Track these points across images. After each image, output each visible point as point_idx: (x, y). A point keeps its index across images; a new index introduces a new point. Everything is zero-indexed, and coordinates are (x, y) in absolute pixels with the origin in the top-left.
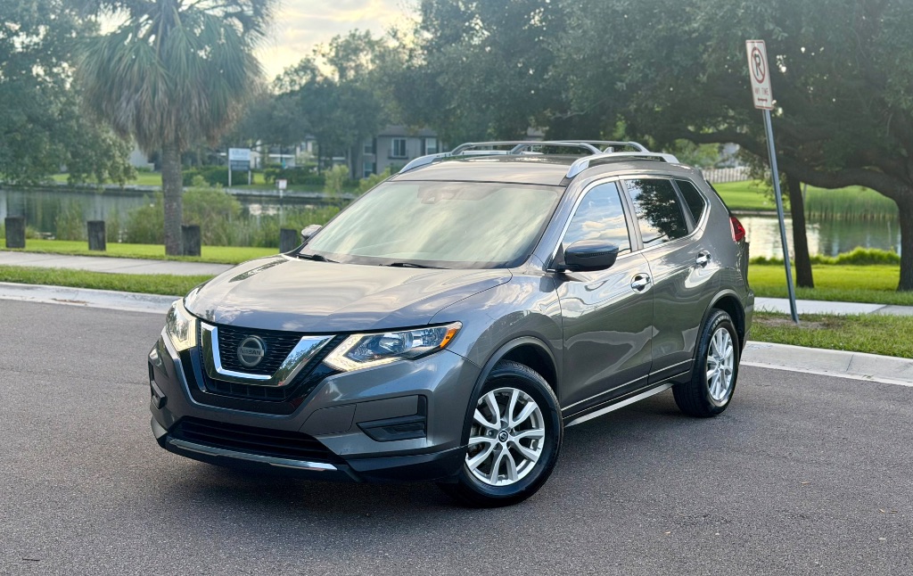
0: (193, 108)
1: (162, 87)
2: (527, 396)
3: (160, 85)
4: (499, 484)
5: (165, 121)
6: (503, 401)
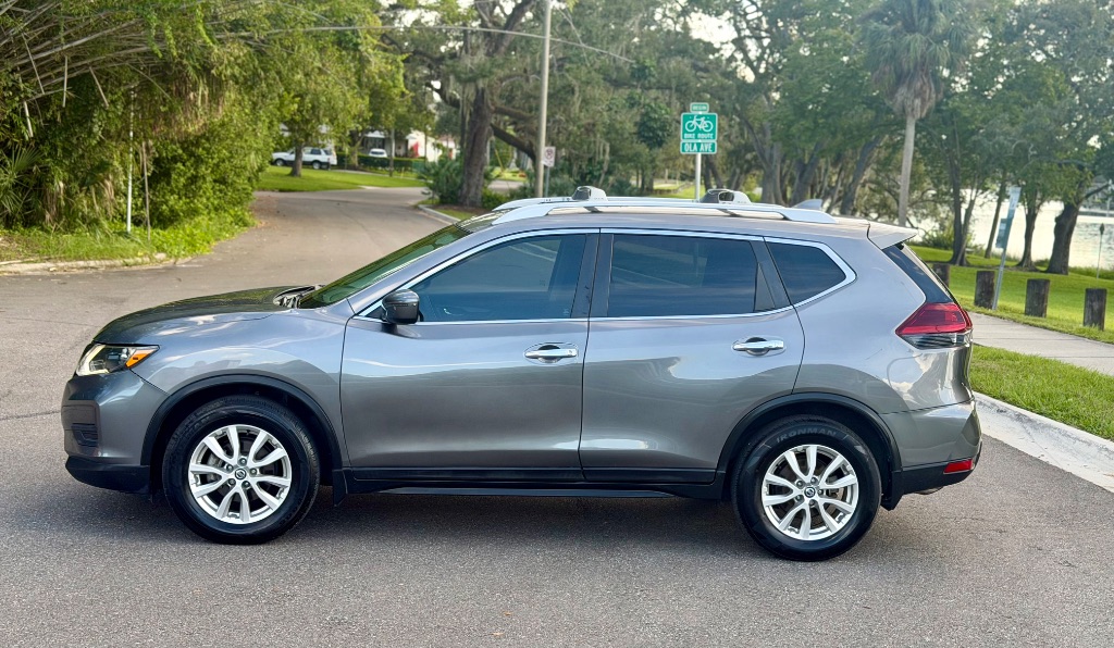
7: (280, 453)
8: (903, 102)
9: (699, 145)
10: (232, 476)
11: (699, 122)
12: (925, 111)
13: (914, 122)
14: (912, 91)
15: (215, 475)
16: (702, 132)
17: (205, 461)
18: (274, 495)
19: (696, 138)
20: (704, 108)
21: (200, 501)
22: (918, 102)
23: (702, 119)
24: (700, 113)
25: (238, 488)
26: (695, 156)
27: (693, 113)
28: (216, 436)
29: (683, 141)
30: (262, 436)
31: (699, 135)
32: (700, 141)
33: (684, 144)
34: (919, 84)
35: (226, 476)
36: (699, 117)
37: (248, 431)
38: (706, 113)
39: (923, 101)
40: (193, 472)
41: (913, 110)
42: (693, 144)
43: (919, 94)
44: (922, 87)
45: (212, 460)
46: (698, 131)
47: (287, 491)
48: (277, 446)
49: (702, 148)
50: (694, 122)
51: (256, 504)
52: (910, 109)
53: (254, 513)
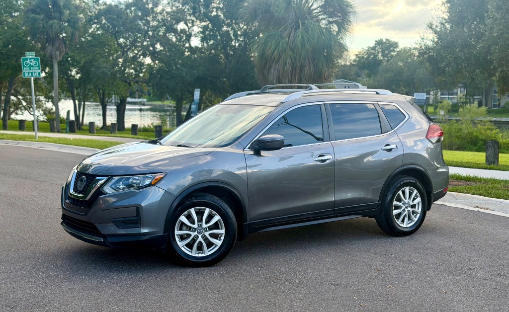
0: (306, 72)
1: (289, 61)
2: (214, 212)
3: (288, 61)
4: (197, 255)
5: (293, 79)
6: (200, 214)
7: (217, 218)
8: (51, 52)
9: (32, 73)
10: (196, 233)
11: (31, 62)
12: (62, 57)
13: (57, 62)
14: (55, 47)
15: (187, 234)
16: (33, 66)
17: (181, 229)
18: (217, 239)
19: (30, 70)
20: (33, 54)
21: (182, 249)
22: (58, 53)
23: (32, 60)
24: (31, 57)
25: (200, 239)
26: (30, 78)
27: (27, 57)
28: (185, 215)
29: (24, 71)
30: (207, 211)
31: (32, 68)
32: (32, 71)
33: (24, 73)
34: (58, 44)
35: (193, 234)
36: (31, 59)
37: (200, 210)
38: (34, 57)
39: (60, 52)
40: (177, 235)
41: (56, 56)
42: (29, 73)
43: (58, 49)
44: (59, 46)
45: (184, 228)
46: (31, 66)
47: (223, 236)
48: (215, 215)
49: (34, 75)
50: (28, 62)
51: (210, 245)
52: (54, 56)
53: (209, 249)
